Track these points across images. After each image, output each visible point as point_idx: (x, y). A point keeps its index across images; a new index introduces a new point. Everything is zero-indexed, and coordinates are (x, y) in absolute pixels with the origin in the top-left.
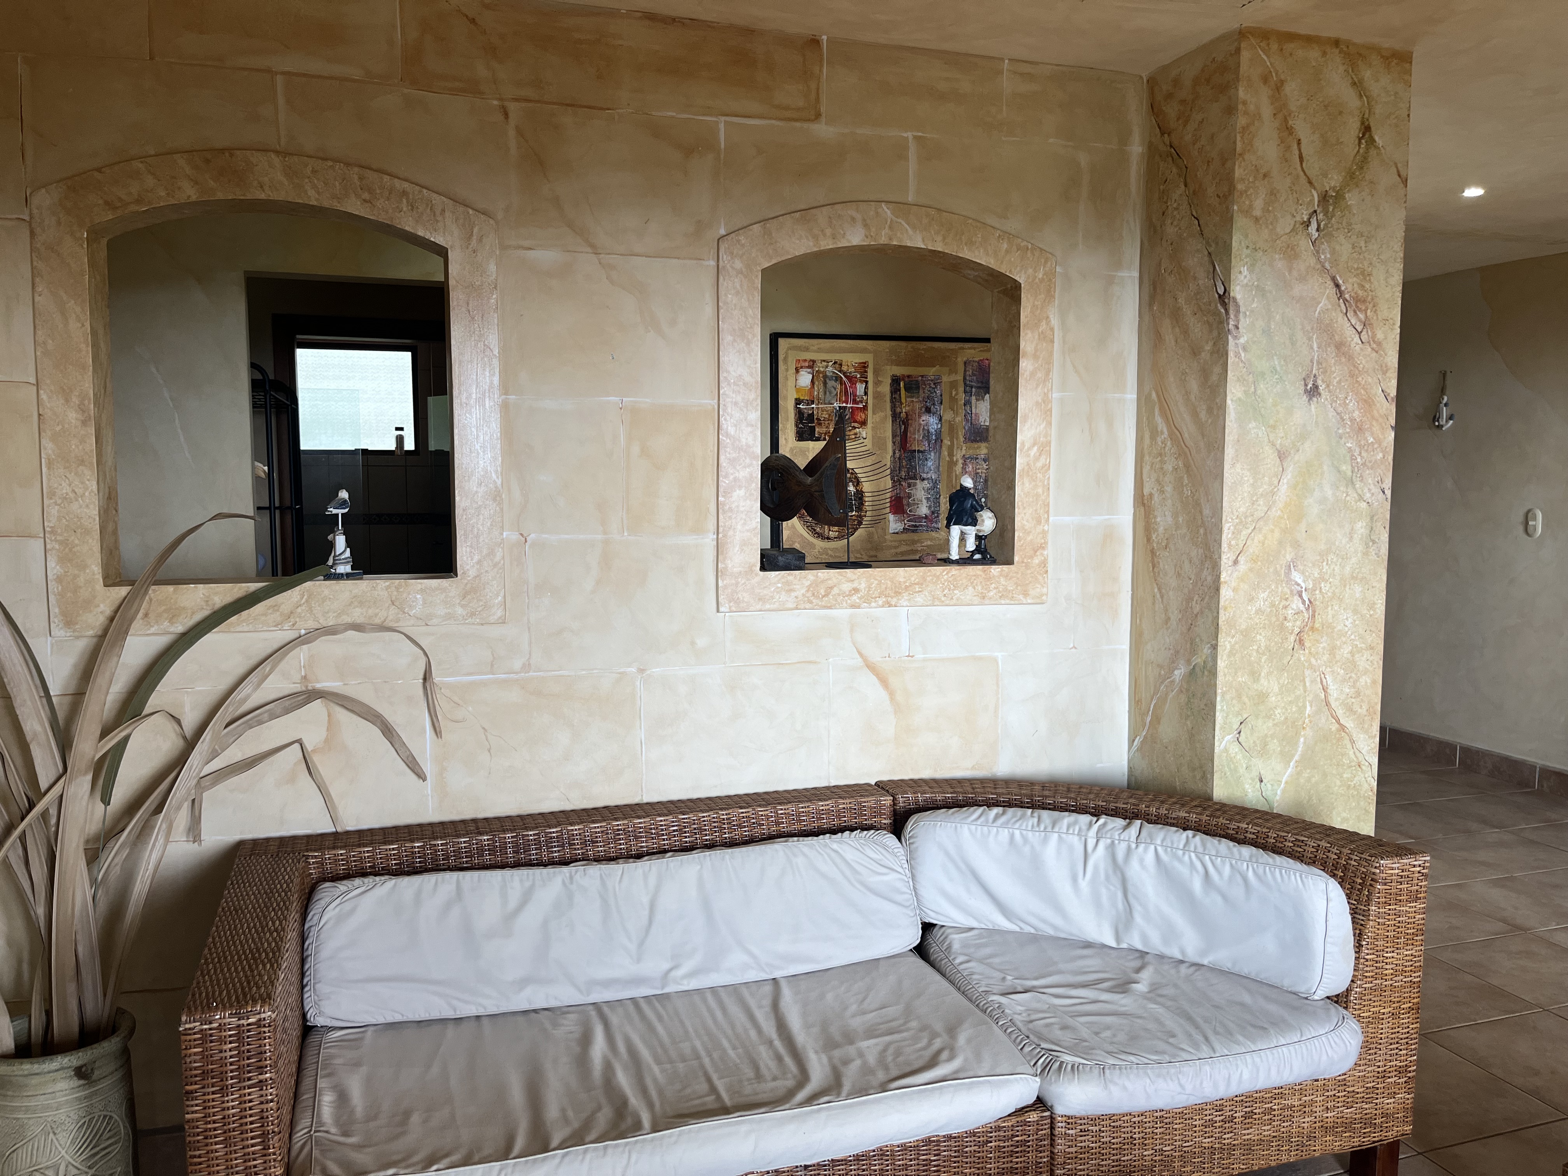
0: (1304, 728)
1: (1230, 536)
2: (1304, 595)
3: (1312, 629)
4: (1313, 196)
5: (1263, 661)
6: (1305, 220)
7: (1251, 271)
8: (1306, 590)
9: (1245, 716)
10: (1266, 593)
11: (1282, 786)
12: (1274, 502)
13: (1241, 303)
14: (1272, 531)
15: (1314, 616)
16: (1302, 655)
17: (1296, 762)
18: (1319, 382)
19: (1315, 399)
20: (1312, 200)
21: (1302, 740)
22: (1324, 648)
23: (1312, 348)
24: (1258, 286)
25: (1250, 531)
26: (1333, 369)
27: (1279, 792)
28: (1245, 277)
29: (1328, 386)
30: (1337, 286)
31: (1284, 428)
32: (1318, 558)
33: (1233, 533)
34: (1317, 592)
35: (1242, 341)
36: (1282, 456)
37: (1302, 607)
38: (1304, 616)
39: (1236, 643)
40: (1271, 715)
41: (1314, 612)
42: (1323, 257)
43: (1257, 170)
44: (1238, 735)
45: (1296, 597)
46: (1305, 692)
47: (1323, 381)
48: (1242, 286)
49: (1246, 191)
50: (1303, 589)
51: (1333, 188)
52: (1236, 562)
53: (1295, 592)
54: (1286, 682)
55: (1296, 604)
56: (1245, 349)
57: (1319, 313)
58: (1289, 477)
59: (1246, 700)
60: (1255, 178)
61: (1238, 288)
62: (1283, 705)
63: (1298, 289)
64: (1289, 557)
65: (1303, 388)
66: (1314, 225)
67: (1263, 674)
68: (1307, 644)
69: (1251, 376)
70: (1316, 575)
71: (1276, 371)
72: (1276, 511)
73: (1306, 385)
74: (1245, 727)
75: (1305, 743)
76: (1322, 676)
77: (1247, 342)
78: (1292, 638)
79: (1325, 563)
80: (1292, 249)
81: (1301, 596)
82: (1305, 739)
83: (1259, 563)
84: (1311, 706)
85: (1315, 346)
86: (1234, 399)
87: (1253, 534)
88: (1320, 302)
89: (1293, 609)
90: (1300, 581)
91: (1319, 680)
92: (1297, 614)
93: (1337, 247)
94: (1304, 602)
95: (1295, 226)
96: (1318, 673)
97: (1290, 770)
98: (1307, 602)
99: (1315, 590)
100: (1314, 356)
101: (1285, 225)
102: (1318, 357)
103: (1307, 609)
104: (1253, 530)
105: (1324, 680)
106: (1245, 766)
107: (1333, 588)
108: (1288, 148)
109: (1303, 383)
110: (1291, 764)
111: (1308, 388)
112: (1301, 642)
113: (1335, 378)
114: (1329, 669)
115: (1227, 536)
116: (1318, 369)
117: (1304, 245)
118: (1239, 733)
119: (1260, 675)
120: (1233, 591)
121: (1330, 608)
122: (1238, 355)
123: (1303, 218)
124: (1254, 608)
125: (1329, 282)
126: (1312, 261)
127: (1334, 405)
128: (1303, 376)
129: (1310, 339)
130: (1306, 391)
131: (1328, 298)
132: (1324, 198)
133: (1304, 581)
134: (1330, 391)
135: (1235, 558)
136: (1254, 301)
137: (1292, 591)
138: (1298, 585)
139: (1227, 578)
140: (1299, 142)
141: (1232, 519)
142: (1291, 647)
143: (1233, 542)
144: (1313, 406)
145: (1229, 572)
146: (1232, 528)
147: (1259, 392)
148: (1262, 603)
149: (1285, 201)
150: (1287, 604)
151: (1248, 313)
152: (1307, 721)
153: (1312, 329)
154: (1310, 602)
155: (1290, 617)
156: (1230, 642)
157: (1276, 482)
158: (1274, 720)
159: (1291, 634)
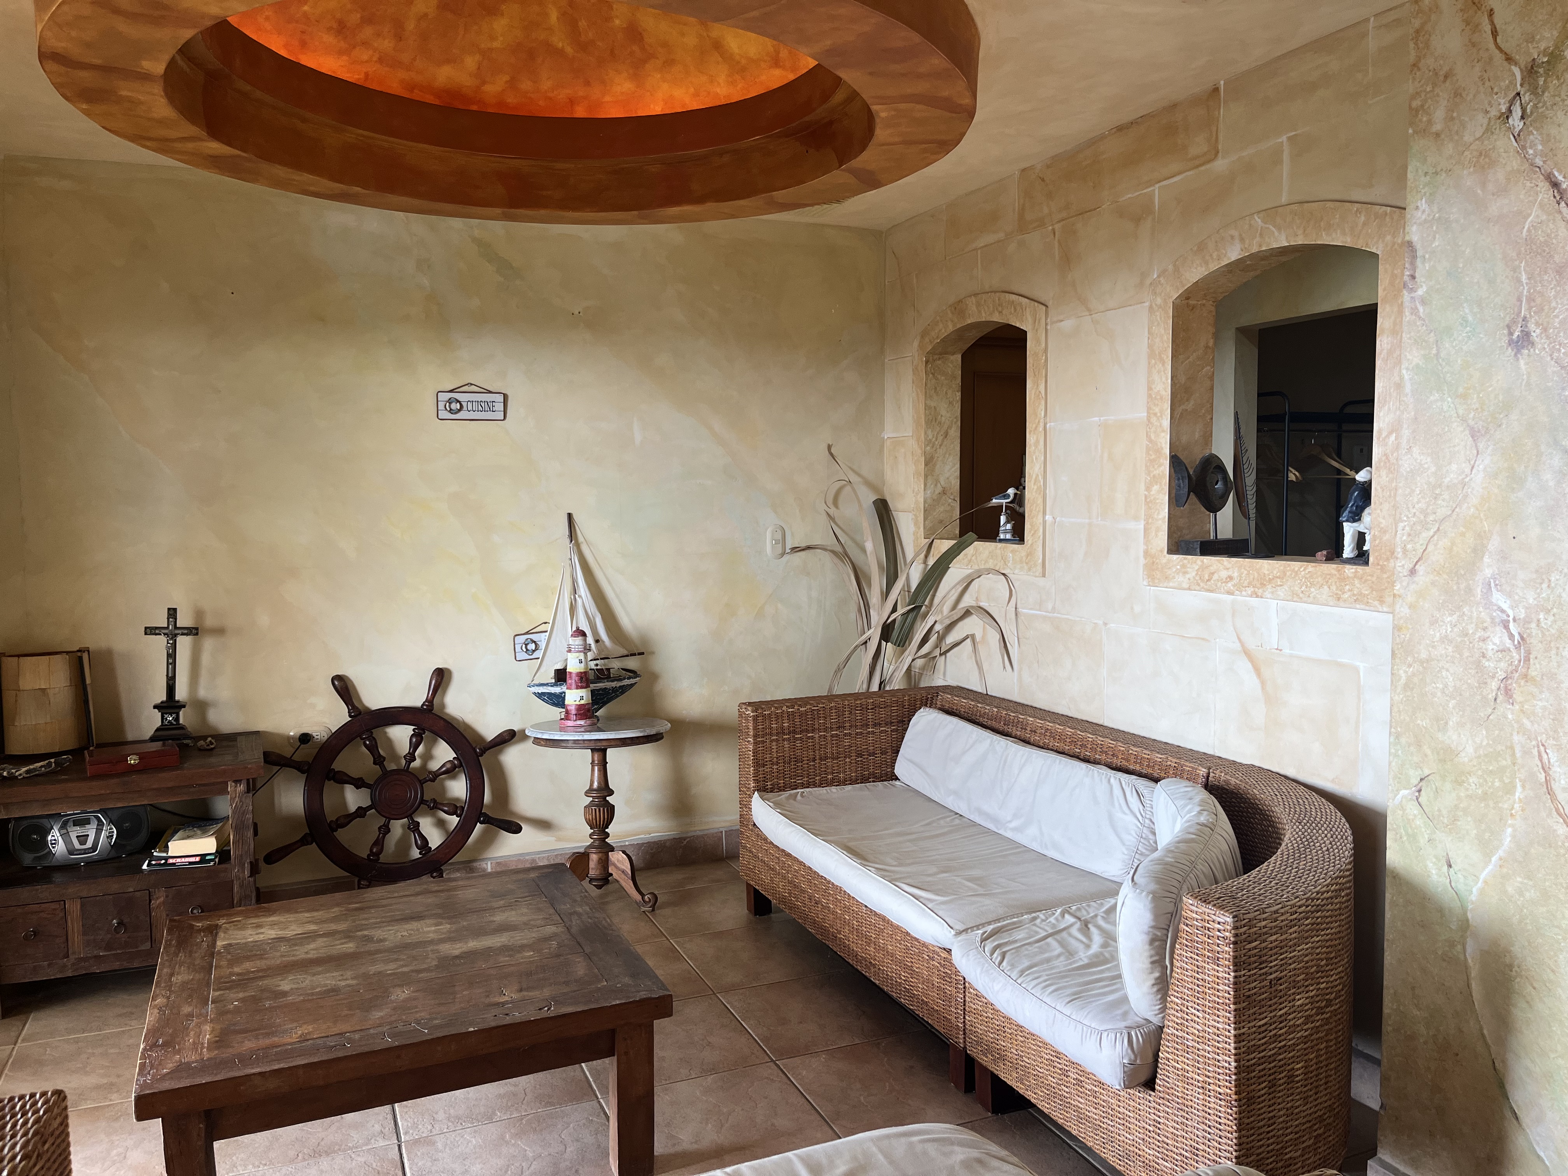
0: (1512, 815)
1: (1405, 538)
2: (1512, 626)
3: (1525, 676)
4: (1514, 74)
5: (1451, 705)
6: (1504, 111)
7: (1430, 202)
8: (1514, 620)
9: (1427, 772)
10: (1455, 616)
11: (1480, 884)
12: (1466, 496)
13: (1418, 246)
14: (1463, 534)
15: (1527, 659)
16: (1510, 713)
17: (1501, 859)
18: (1532, 326)
19: (1525, 352)
20: (1513, 83)
21: (1509, 830)
22: (1544, 708)
23: (1519, 281)
24: (1439, 218)
25: (1431, 533)
26: (1554, 304)
27: (1474, 890)
28: (1424, 211)
29: (1545, 330)
30: (1555, 185)
31: (1478, 397)
32: (1534, 576)
33: (1409, 535)
34: (1533, 625)
35: (1420, 292)
36: (1474, 434)
37: (1508, 643)
38: (1512, 657)
39: (1414, 674)
40: (1463, 782)
41: (1528, 653)
42: (1531, 152)
43: (1436, 74)
44: (1417, 794)
45: (1499, 629)
46: (1514, 764)
47: (1537, 324)
48: (1420, 224)
49: (1422, 106)
50: (1511, 619)
51: (1544, 52)
52: (1413, 572)
53: (1497, 620)
54: (1484, 743)
55: (1498, 638)
56: (1423, 302)
57: (1529, 231)
58: (1487, 462)
59: (1429, 752)
60: (1434, 85)
61: (1414, 228)
62: (1480, 773)
63: (1495, 208)
64: (1488, 572)
65: (1506, 339)
66: (1517, 112)
67: (1451, 723)
68: (1518, 696)
69: (1432, 334)
70: (1531, 601)
71: (1466, 321)
72: (1469, 508)
73: (1511, 334)
74: (1427, 786)
75: (1513, 837)
76: (1542, 748)
77: (1427, 292)
78: (1494, 685)
79: (1545, 586)
80: (1486, 156)
81: (1506, 627)
82: (1515, 831)
83: (1445, 576)
84: (1523, 787)
85: (1524, 278)
86: (1411, 367)
87: (1436, 537)
88: (1530, 215)
89: (1495, 644)
90: (1505, 607)
91: (1537, 754)
92: (1502, 651)
93: (1554, 131)
94: (1511, 637)
95: (1488, 124)
96: (1534, 743)
97: (1490, 867)
98: (1517, 637)
99: (1530, 623)
100: (1522, 292)
101: (1475, 126)
102: (1529, 291)
103: (1518, 647)
104: (1435, 532)
105: (1545, 756)
106: (1426, 836)
107: (1560, 623)
108: (1476, 28)
109: (1506, 332)
110: (1494, 859)
111: (1515, 337)
112: (1508, 692)
113: (1557, 316)
114: (1552, 742)
115: (1401, 538)
116: (1530, 309)
117: (1504, 143)
118: (1419, 791)
119: (1447, 723)
120: (1410, 608)
121: (1554, 652)
122: (1414, 311)
123: (1500, 110)
124: (1438, 635)
125: (1541, 184)
126: (1515, 163)
127: (1556, 354)
128: (1507, 322)
129: (1515, 270)
130: (1511, 342)
131: (1542, 206)
132: (1531, 71)
133: (1512, 607)
134: (1548, 337)
135: (1411, 566)
136: (1434, 238)
137: (1493, 619)
138: (1503, 611)
139: (1402, 591)
140: (1491, 13)
141: (1408, 517)
142: (1491, 696)
143: (1409, 546)
144: (1522, 362)
145: (1405, 584)
146: (1407, 528)
147: (1443, 354)
148: (1450, 629)
149: (1474, 96)
150: (1486, 635)
151: (1427, 256)
152: (1517, 806)
153: (1519, 254)
154: (1522, 638)
155: (1490, 654)
156: (1406, 672)
157: (1468, 471)
158: (1467, 789)
159: (1493, 677)
